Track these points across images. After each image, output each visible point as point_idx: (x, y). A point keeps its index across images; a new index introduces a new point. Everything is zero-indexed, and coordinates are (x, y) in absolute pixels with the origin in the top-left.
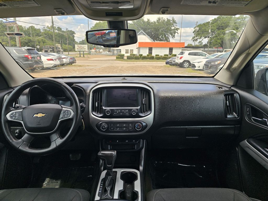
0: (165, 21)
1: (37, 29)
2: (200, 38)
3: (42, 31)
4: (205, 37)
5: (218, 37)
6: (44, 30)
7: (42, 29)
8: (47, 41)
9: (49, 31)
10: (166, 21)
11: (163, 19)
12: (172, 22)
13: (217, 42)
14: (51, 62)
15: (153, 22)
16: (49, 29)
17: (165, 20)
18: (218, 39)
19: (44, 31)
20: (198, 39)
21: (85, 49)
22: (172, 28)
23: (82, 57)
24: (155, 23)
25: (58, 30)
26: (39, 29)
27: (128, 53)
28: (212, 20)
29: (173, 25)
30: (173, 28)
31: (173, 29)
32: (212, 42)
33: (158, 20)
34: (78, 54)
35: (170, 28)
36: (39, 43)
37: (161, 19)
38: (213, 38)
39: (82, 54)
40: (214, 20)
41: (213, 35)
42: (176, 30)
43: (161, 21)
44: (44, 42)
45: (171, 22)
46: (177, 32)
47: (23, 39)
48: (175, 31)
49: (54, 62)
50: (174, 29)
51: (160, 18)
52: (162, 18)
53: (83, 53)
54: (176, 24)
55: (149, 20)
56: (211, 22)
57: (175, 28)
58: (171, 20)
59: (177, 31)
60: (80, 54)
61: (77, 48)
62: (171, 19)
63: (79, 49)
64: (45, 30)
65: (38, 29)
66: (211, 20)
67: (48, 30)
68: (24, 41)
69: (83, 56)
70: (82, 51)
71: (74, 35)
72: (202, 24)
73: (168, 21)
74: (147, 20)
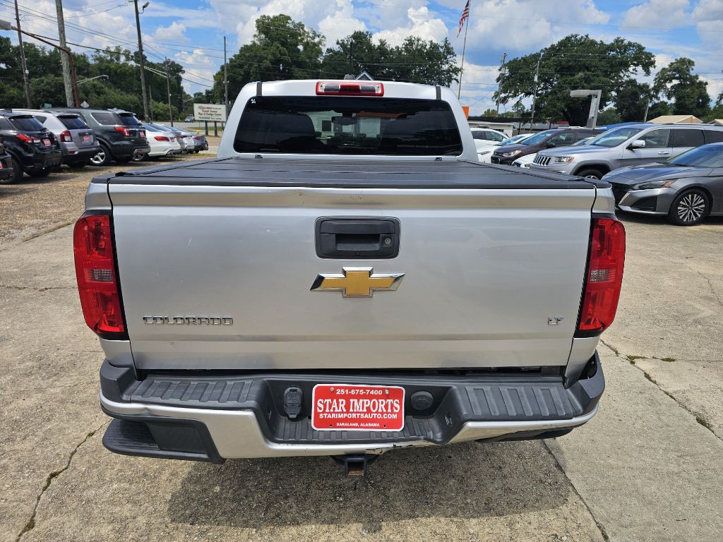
0: (425, 48)
1: (79, 56)
2: (515, 95)
3: (91, 61)
4: (528, 94)
5: (559, 95)
6: (97, 59)
7: (92, 56)
8: (106, 89)
9: (112, 60)
10: (428, 47)
11: (420, 42)
12: (444, 52)
13: (554, 106)
14: (165, 144)
15: (395, 50)
16: (111, 56)
17: (426, 46)
18: (558, 99)
19: (97, 62)
20: (508, 97)
21: (220, 117)
22: (443, 66)
23: (211, 136)
24: (398, 51)
25: (137, 61)
26: (84, 57)
27: (330, 130)
28: (546, 49)
29: (446, 58)
30: (445, 67)
31: (444, 71)
32: (544, 107)
33: (407, 45)
34: (199, 128)
35: (439, 67)
36: (87, 95)
37: (416, 42)
38: (547, 97)
39: (211, 129)
40: (550, 48)
41: (546, 88)
42: (453, 72)
43: (414, 47)
44: (99, 94)
45: (441, 50)
46: (455, 79)
47: (42, 82)
48: (451, 76)
49: (170, 145)
50: (448, 71)
51: (413, 39)
52: (418, 41)
53: (215, 124)
54: (454, 58)
55: (383, 43)
56: (542, 54)
57: (451, 67)
58: (442, 47)
59: (455, 76)
60: (206, 128)
61: (199, 113)
62: (442, 44)
63: (203, 116)
64: (101, 59)
65: (82, 56)
66: (542, 51)
67: (109, 58)
68: (45, 88)
69: (214, 134)
70: (210, 120)
71: (180, 74)
72: (520, 58)
73: (433, 48)
74: (379, 44)
